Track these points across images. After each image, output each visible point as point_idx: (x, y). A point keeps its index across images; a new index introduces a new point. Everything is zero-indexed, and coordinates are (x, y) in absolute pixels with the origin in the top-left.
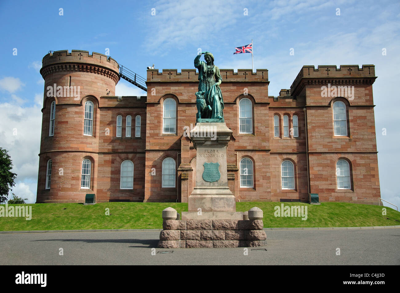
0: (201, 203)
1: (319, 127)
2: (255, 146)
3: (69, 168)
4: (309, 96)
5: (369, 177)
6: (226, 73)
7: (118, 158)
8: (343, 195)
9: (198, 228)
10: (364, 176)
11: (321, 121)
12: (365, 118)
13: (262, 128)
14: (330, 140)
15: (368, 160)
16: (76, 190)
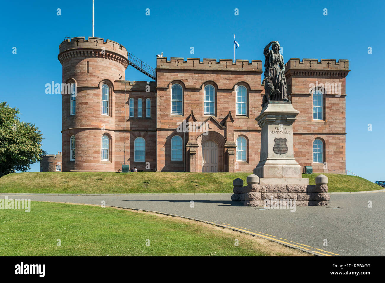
0: (274, 171)
1: (301, 112)
2: (250, 127)
3: (91, 143)
4: (294, 85)
5: (338, 153)
6: (226, 62)
8: (317, 168)
9: (275, 191)
10: (334, 153)
11: (303, 107)
13: (255, 111)
14: (309, 123)
15: (338, 140)
16: (98, 162)
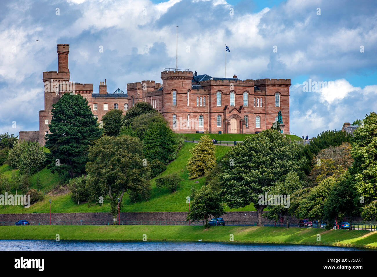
1: (270, 104)
4: (267, 91)
7: (198, 115)
11: (271, 101)
12: (286, 100)
13: (251, 104)
15: (286, 117)
